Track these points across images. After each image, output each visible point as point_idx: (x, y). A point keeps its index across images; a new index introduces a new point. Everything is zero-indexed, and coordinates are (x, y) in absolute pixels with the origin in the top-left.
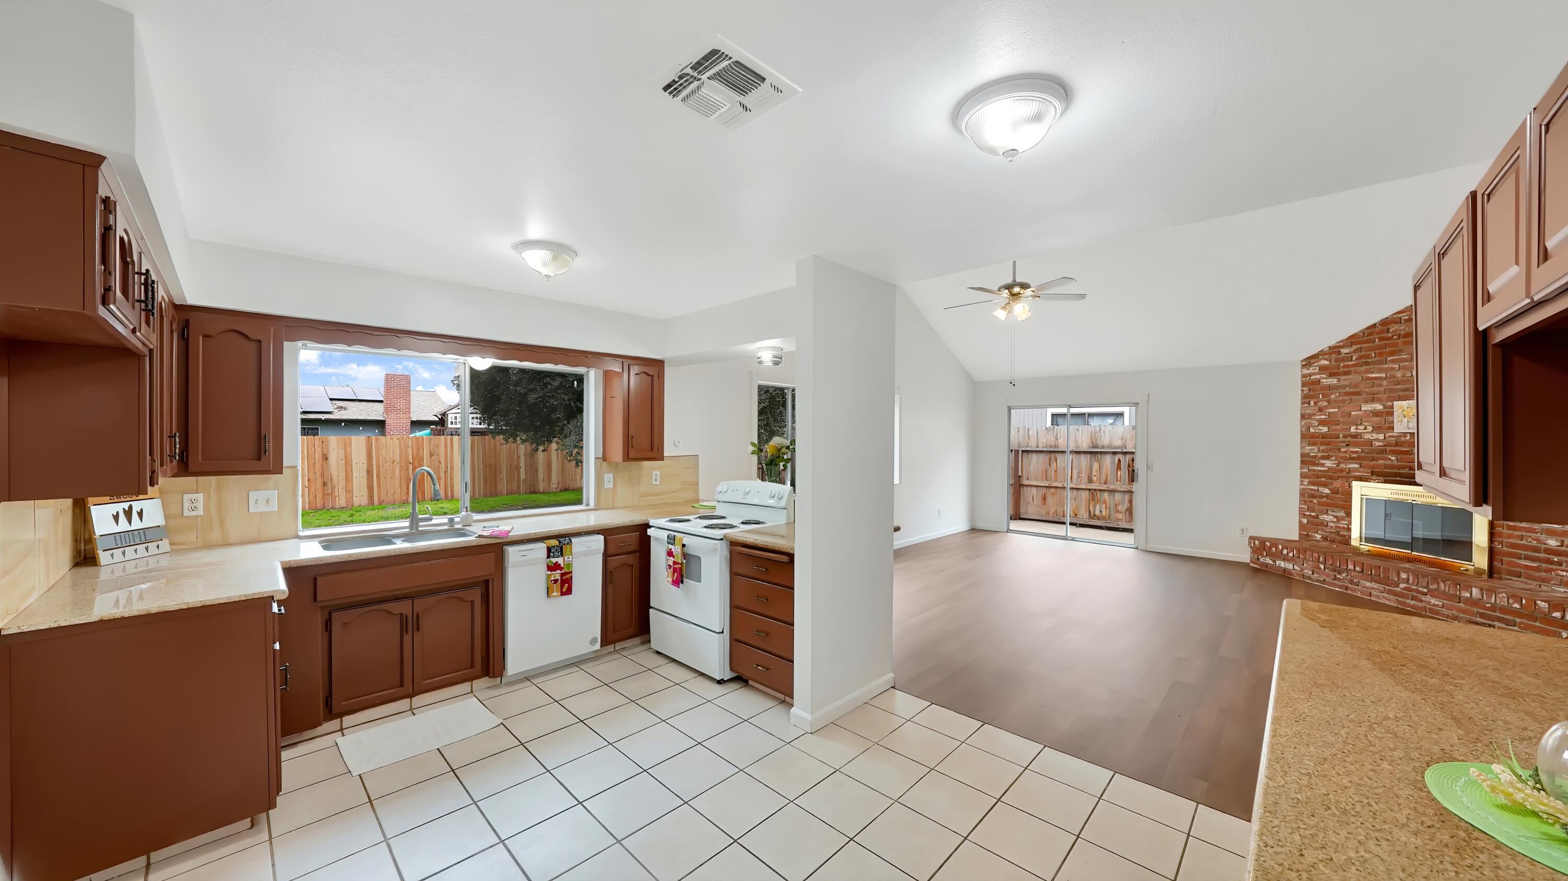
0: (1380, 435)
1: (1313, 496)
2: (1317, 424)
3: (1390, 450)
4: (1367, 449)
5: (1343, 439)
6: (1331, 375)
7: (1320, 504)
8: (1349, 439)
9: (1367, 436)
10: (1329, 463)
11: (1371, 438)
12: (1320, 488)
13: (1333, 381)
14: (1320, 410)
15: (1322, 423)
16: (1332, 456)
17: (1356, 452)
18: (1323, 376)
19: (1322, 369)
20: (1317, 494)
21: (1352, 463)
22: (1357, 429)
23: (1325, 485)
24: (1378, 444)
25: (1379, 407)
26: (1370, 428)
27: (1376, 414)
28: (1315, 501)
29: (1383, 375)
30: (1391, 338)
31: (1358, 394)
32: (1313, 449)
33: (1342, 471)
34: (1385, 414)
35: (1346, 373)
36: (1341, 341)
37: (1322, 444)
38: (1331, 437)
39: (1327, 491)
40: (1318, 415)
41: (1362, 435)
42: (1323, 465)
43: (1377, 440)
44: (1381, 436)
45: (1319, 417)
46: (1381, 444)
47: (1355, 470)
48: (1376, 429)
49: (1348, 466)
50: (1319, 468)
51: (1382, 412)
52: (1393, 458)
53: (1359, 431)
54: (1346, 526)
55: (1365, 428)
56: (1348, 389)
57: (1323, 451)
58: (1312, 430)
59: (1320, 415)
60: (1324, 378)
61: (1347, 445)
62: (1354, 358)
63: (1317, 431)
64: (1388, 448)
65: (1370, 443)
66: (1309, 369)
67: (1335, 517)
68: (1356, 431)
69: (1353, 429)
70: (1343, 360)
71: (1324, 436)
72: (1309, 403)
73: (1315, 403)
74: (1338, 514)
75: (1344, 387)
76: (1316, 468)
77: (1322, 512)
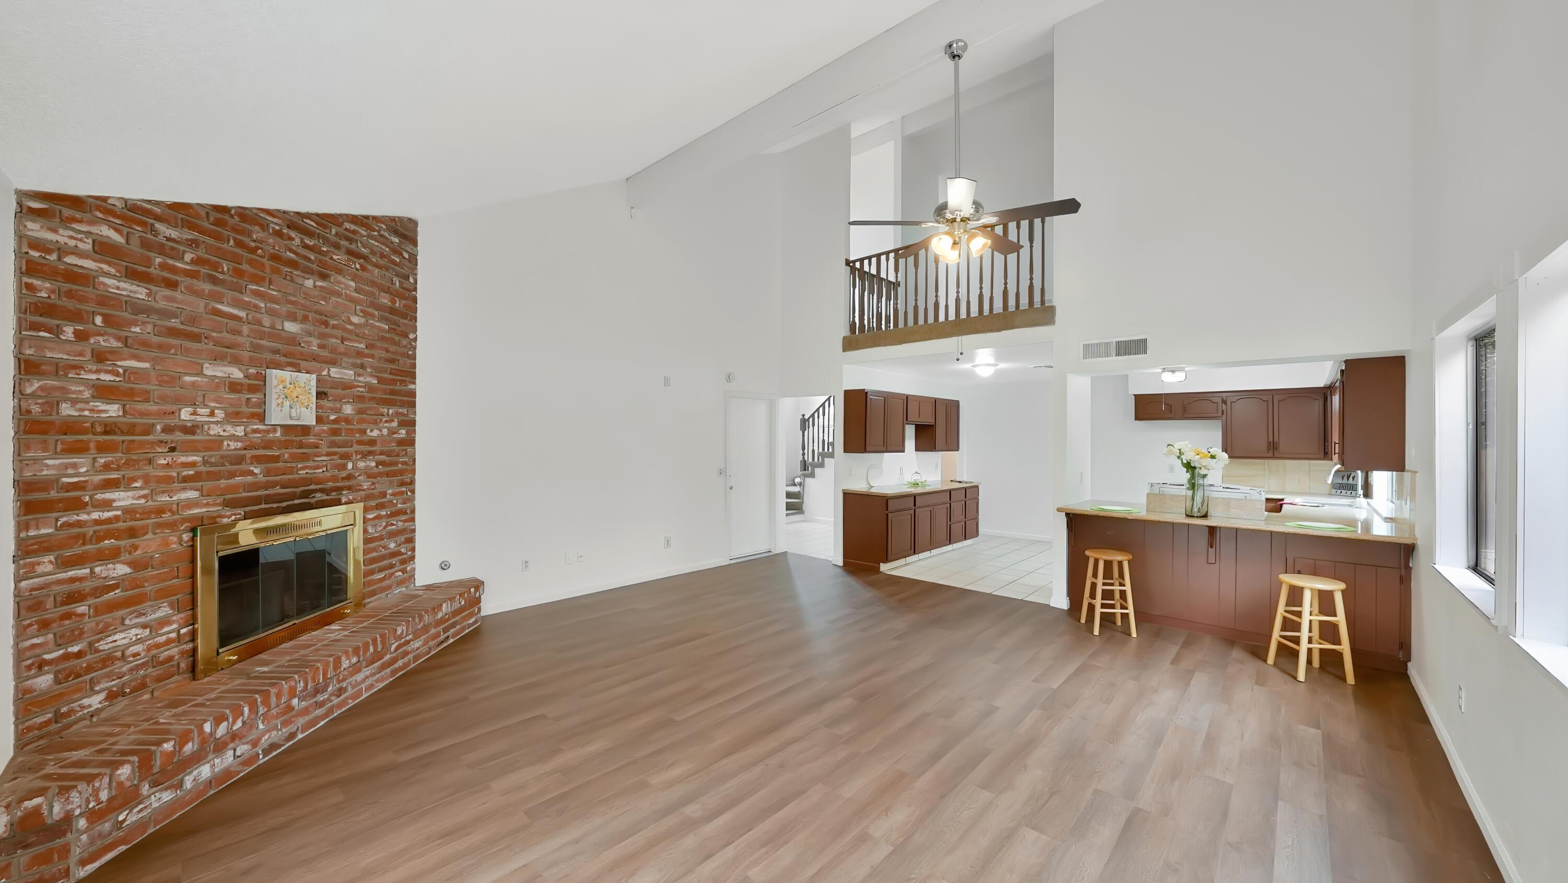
0: (238, 428)
1: (74, 598)
2: (87, 394)
3: (253, 457)
4: (214, 457)
5: (164, 437)
6: (132, 275)
7: (98, 611)
8: (178, 436)
9: (215, 430)
10: (123, 498)
11: (222, 433)
12: (97, 570)
13: (140, 292)
14: (100, 357)
15: (104, 392)
16: (134, 479)
17: (193, 465)
18: (105, 267)
19: (103, 249)
20: (88, 585)
21: (184, 489)
22: (194, 413)
23: (113, 556)
24: (233, 445)
25: (237, 374)
26: (220, 414)
27: (234, 387)
28: (82, 609)
29: (242, 314)
30: (253, 251)
31: (196, 337)
32: (75, 466)
33: (160, 511)
34: (245, 387)
35: (172, 285)
36: (157, 203)
37: (103, 448)
38: (131, 429)
39: (122, 569)
40: (90, 371)
41: (206, 427)
42: (107, 505)
43: (233, 437)
44: (240, 431)
45: (94, 377)
46: (239, 445)
47: (191, 504)
48: (233, 417)
49: (175, 498)
50: (95, 515)
51: (240, 384)
52: (256, 471)
53: (199, 418)
54: (173, 635)
55: (212, 414)
56: (175, 323)
57: (107, 467)
58: (66, 410)
59: (98, 371)
60: (107, 275)
61: (172, 450)
62: (188, 257)
63: (87, 413)
64: (249, 454)
65: (217, 442)
66: (55, 231)
67: (144, 626)
68: (193, 417)
69: (185, 414)
70: (161, 250)
71: (109, 428)
72: (56, 331)
73: (81, 336)
74: (153, 617)
75: (165, 314)
76: (83, 517)
77: (105, 631)
